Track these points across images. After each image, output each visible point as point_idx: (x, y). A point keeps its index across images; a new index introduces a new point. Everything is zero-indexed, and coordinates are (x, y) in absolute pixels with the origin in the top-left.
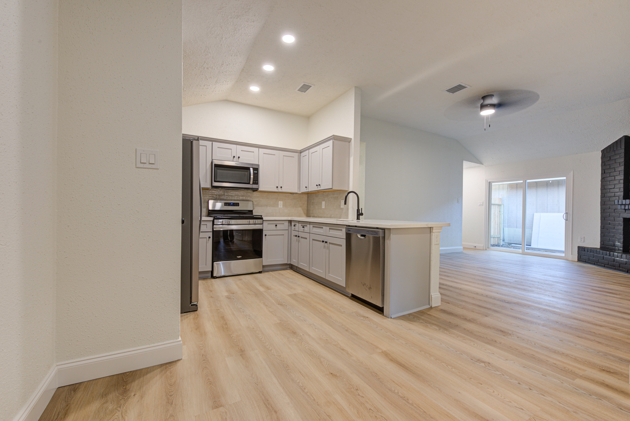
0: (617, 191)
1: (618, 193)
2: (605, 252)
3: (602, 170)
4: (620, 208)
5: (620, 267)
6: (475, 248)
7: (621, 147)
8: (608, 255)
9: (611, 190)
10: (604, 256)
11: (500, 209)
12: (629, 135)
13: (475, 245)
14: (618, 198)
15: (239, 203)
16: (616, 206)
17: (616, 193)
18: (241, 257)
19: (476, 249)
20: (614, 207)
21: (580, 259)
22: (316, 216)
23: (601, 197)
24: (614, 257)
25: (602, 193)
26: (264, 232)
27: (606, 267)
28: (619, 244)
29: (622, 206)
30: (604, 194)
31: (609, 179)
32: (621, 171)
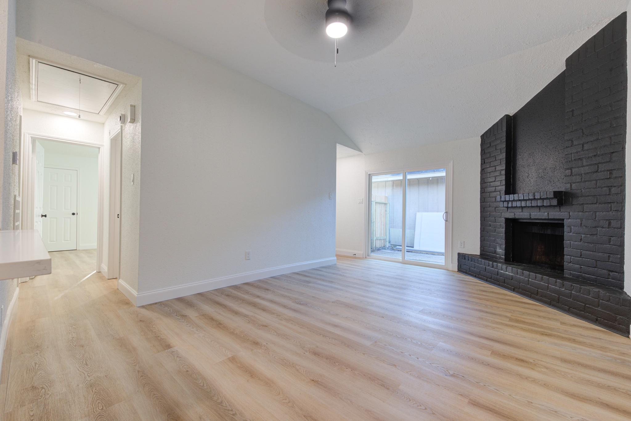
0: (498, 185)
1: (500, 187)
2: (487, 261)
3: (481, 160)
4: (503, 205)
5: (504, 283)
6: (354, 256)
7: (502, 130)
8: (491, 266)
9: (491, 183)
10: (487, 267)
11: (386, 208)
12: (510, 114)
13: (355, 252)
14: (499, 193)
16: (497, 203)
17: (497, 188)
19: (355, 258)
20: (496, 204)
21: (461, 269)
23: (481, 193)
24: (497, 269)
25: (481, 188)
27: (488, 282)
28: (501, 251)
29: (504, 203)
30: (483, 189)
31: (490, 170)
32: (502, 159)
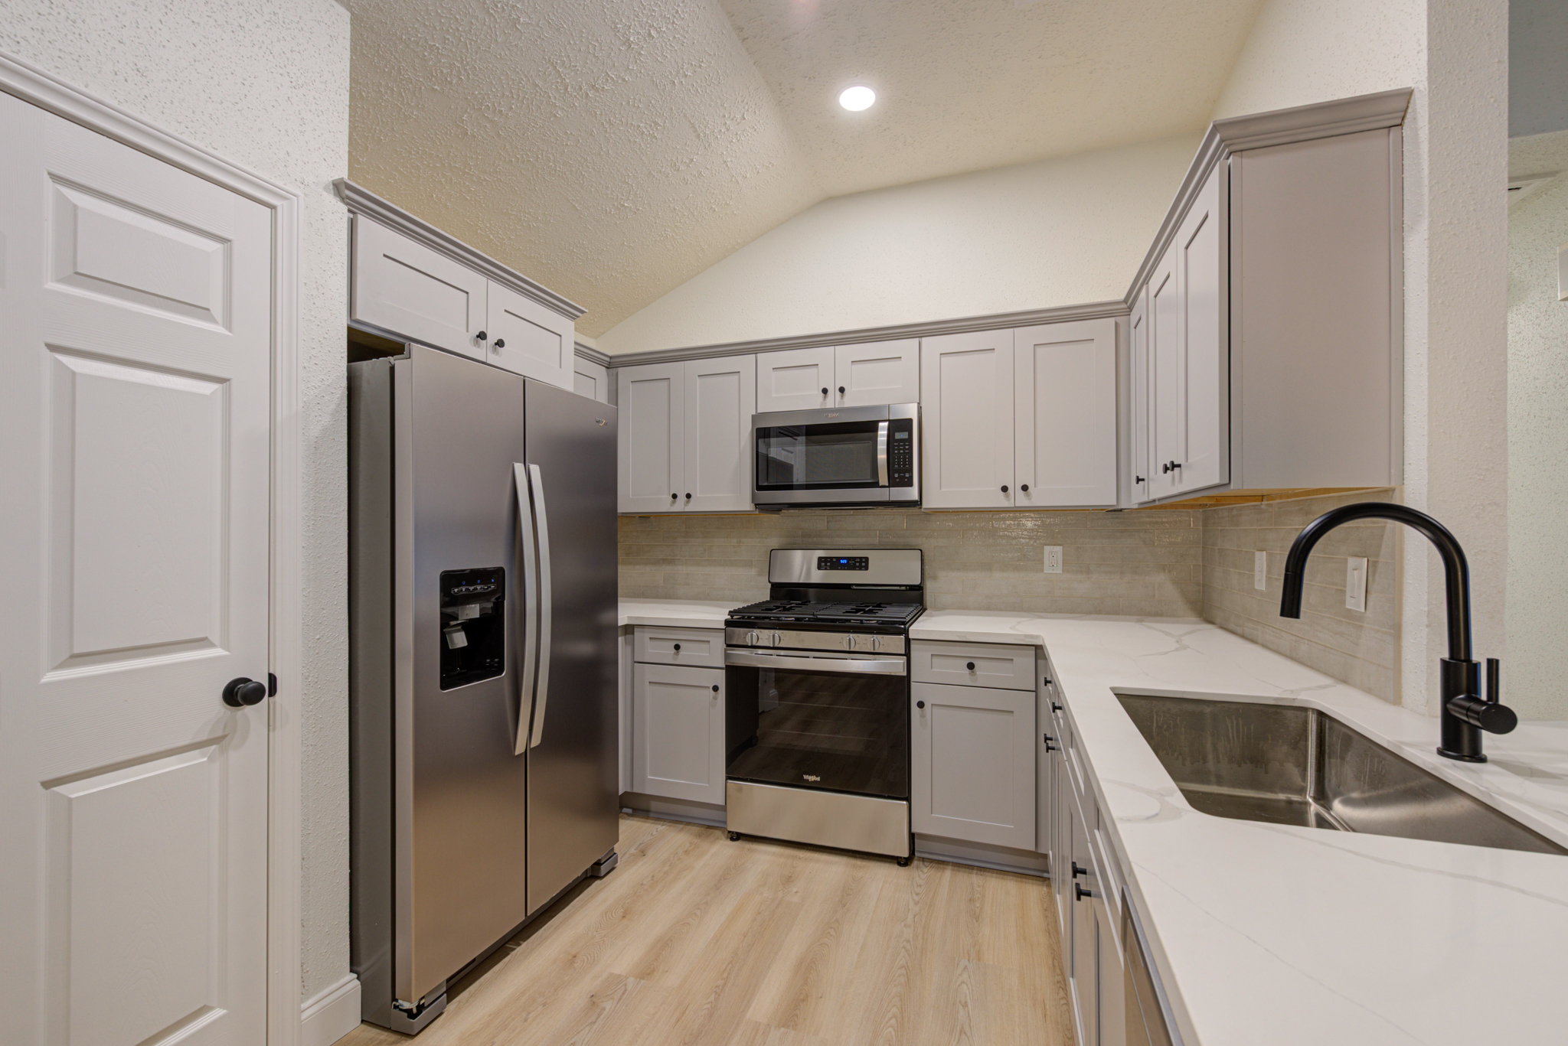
15: (867, 559)
18: (818, 779)
22: (1232, 626)
26: (915, 688)
